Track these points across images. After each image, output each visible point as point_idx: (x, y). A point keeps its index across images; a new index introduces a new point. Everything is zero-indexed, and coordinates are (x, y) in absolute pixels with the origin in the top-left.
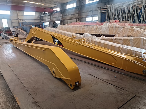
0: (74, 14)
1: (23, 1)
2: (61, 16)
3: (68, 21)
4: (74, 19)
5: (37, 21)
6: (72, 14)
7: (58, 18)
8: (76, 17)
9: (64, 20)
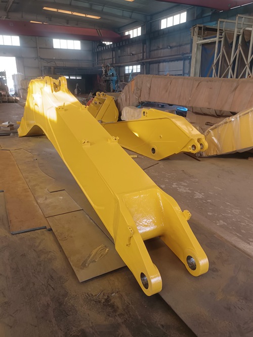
0: (180, 46)
1: (45, 8)
2: (143, 52)
3: (161, 64)
4: (177, 60)
5: (84, 65)
6: (174, 44)
7: (136, 58)
8: (183, 54)
9: (150, 63)
